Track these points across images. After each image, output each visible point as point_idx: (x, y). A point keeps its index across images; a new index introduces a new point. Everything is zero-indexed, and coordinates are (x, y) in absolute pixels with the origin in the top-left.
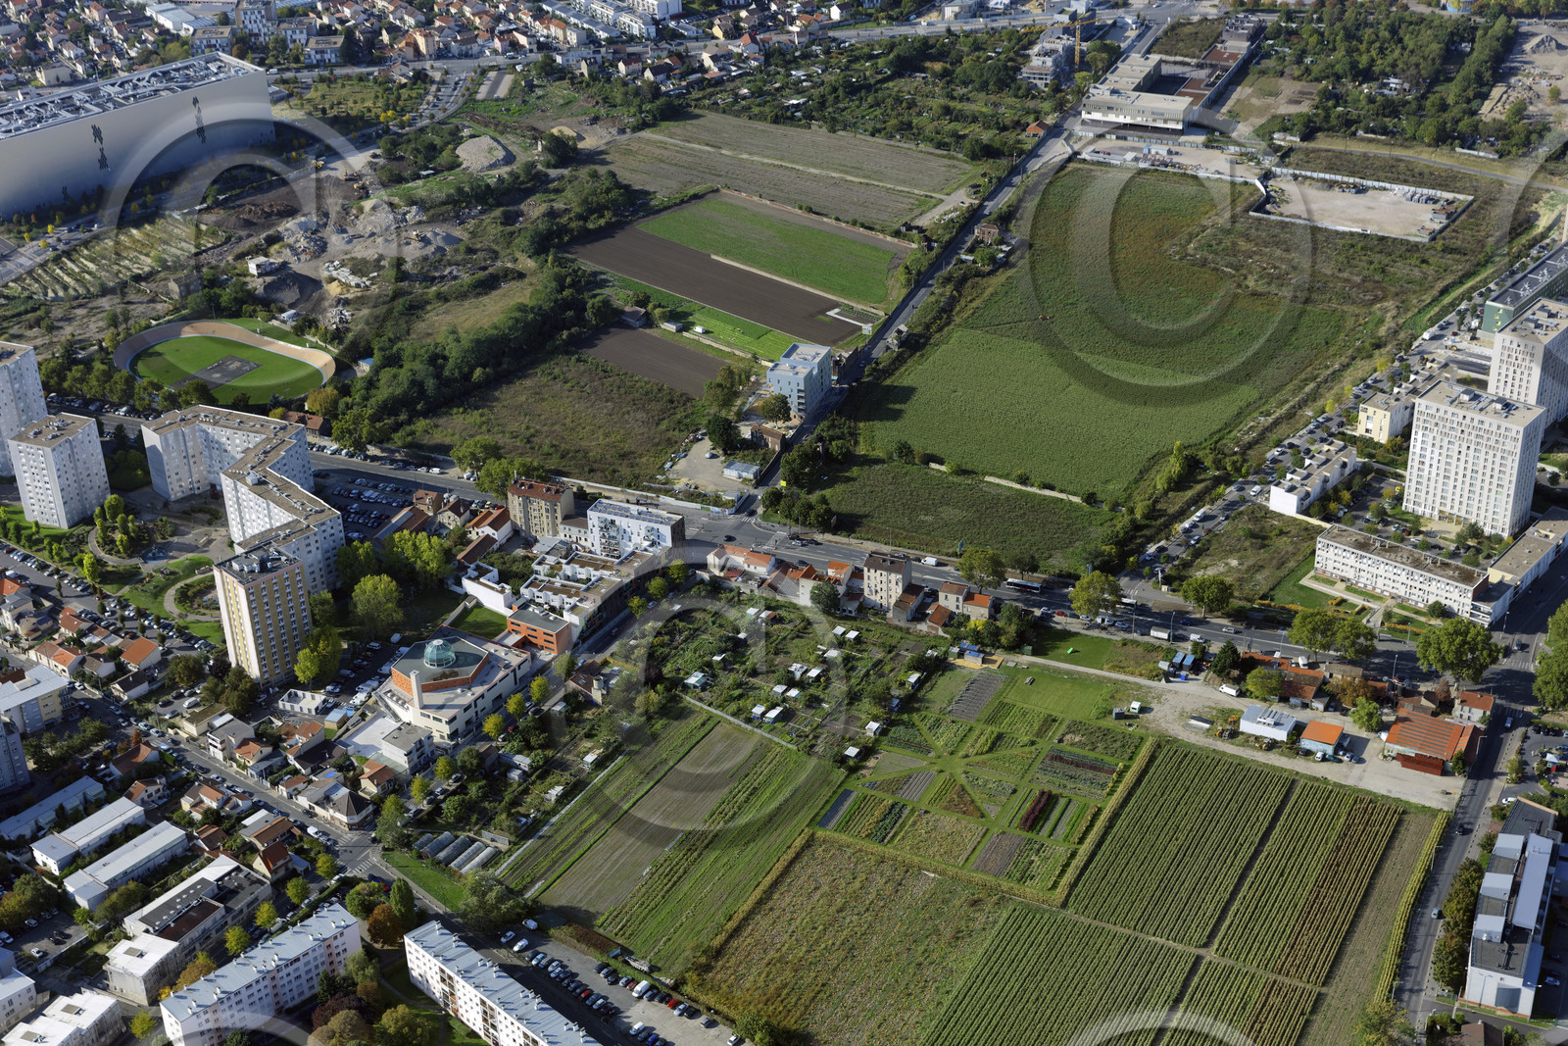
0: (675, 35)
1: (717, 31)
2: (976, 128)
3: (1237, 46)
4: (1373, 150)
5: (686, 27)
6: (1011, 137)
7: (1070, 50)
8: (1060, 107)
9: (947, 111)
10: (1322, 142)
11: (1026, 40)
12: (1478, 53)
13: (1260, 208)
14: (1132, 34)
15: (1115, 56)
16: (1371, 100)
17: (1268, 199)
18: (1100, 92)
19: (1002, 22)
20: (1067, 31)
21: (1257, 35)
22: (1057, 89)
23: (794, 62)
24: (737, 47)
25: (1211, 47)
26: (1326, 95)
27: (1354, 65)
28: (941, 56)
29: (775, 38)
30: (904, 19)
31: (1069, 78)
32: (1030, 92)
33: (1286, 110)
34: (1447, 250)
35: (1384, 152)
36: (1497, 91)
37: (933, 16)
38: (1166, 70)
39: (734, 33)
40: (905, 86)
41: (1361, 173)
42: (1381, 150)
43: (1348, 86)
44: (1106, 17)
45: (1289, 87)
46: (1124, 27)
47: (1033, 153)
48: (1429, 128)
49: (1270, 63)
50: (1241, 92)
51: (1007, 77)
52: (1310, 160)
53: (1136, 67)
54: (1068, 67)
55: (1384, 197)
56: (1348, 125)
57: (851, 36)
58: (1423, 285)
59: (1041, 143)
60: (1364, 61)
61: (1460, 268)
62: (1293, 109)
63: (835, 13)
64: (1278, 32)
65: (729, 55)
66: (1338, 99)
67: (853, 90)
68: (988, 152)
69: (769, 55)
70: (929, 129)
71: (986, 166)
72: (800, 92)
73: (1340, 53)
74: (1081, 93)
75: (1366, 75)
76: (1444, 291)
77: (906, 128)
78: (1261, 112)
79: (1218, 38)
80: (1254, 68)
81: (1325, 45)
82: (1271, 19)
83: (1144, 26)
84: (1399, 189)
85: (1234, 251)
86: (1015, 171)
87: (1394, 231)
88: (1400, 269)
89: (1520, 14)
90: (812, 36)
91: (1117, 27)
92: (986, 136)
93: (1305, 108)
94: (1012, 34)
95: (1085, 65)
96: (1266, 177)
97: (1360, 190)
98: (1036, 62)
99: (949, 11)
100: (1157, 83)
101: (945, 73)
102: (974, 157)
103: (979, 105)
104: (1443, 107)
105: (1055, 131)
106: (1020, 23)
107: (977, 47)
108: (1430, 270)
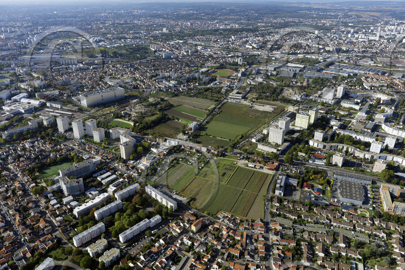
0: (176, 86)
1: (182, 86)
2: (215, 98)
3: (248, 89)
4: (265, 101)
5: (178, 86)
6: (220, 99)
7: (227, 89)
8: (226, 96)
9: (212, 96)
10: (259, 100)
11: (222, 87)
12: (278, 90)
13: (251, 108)
14: (235, 88)
15: (233, 90)
16: (265, 96)
17: (252, 107)
18: (231, 94)
19: (219, 86)
20: (227, 87)
21: (251, 88)
22: (225, 94)
23: (192, 90)
24: (184, 88)
25: (245, 89)
26: (259, 95)
27: (263, 92)
28: (211, 89)
29: (189, 87)
30: (206, 85)
31: (227, 92)
32: (222, 94)
33: (254, 97)
34: (274, 113)
35: (266, 102)
36: (280, 95)
37: (210, 85)
38: (239, 92)
39: (184, 86)
40: (206, 93)
41: (264, 104)
42: (266, 101)
43: (262, 94)
44: (232, 86)
45: (255, 94)
46: (234, 87)
47: (223, 101)
48: (272, 99)
49: (252, 91)
50: (249, 95)
51: (219, 92)
52: (257, 102)
53: (235, 91)
54: (227, 91)
55: (266, 107)
56: (262, 98)
57: (199, 87)
58: (271, 117)
59: (224, 100)
60: (264, 91)
61: (276, 115)
62: (255, 97)
63: (197, 84)
64: (253, 88)
65: (183, 89)
66: (261, 95)
67: (199, 93)
68: (217, 101)
69: (189, 89)
70: (209, 98)
71: (217, 102)
72: (193, 93)
73: (261, 90)
74: (228, 94)
75: (264, 93)
76: (274, 117)
77: (206, 98)
78: (251, 97)
79: (246, 88)
80: (250, 92)
81: (259, 89)
82: (252, 86)
83: (236, 87)
84: (268, 106)
85: (248, 112)
86: (220, 103)
87: (268, 110)
88: (268, 115)
89: (283, 86)
90: (194, 87)
91: (233, 87)
92: (217, 99)
93: (257, 96)
94: (220, 87)
95: (229, 91)
96: (252, 104)
97: (263, 106)
98: (223, 90)
99: (212, 84)
100: (238, 93)
101: (211, 92)
102: (215, 101)
103: (216, 95)
104: (274, 97)
105: (225, 99)
106: (221, 86)
107: (215, 89)
108: (272, 115)
